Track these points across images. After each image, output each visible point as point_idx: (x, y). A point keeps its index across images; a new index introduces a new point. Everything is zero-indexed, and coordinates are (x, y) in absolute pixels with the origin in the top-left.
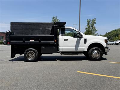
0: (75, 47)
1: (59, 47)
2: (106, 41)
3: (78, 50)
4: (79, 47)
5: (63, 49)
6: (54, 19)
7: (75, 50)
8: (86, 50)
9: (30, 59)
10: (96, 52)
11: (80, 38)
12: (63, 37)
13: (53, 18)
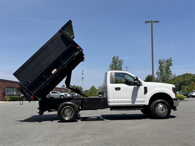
0: (131, 99)
1: (108, 100)
2: (174, 90)
3: (135, 104)
4: (137, 99)
5: (114, 102)
6: (115, 60)
7: (131, 104)
8: (147, 103)
9: (67, 119)
10: (161, 106)
11: (137, 85)
12: (114, 84)
13: (113, 59)
